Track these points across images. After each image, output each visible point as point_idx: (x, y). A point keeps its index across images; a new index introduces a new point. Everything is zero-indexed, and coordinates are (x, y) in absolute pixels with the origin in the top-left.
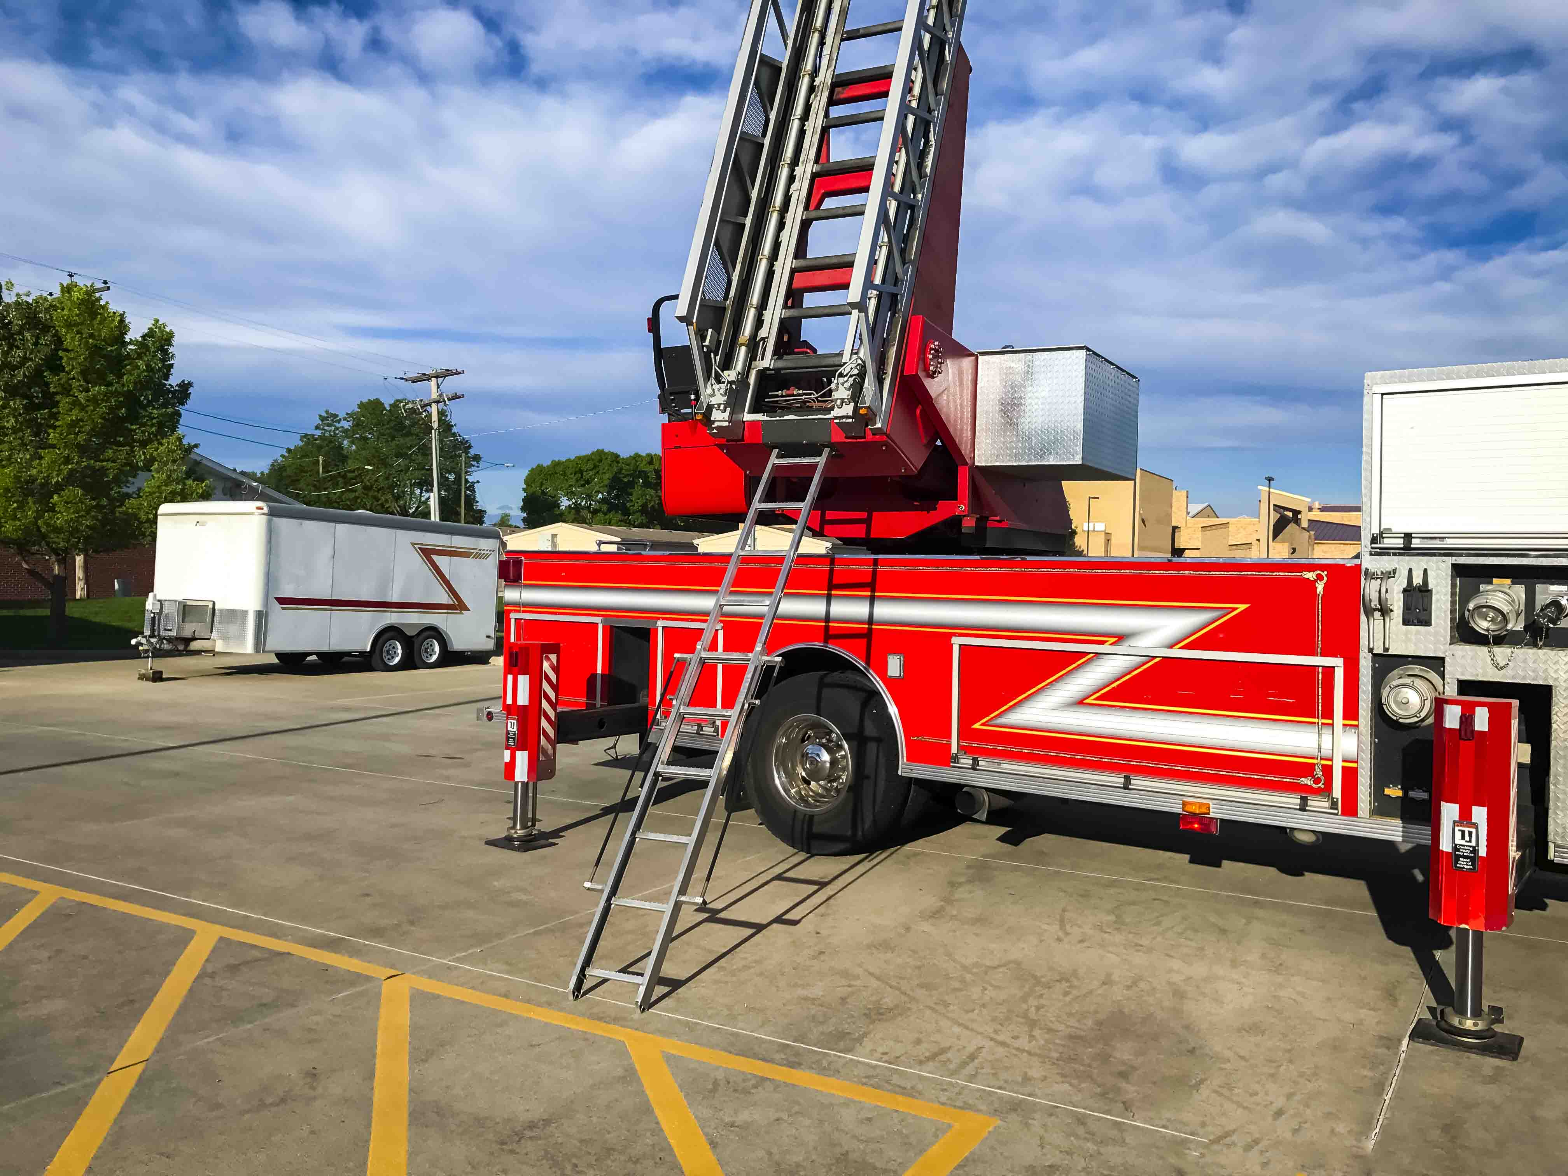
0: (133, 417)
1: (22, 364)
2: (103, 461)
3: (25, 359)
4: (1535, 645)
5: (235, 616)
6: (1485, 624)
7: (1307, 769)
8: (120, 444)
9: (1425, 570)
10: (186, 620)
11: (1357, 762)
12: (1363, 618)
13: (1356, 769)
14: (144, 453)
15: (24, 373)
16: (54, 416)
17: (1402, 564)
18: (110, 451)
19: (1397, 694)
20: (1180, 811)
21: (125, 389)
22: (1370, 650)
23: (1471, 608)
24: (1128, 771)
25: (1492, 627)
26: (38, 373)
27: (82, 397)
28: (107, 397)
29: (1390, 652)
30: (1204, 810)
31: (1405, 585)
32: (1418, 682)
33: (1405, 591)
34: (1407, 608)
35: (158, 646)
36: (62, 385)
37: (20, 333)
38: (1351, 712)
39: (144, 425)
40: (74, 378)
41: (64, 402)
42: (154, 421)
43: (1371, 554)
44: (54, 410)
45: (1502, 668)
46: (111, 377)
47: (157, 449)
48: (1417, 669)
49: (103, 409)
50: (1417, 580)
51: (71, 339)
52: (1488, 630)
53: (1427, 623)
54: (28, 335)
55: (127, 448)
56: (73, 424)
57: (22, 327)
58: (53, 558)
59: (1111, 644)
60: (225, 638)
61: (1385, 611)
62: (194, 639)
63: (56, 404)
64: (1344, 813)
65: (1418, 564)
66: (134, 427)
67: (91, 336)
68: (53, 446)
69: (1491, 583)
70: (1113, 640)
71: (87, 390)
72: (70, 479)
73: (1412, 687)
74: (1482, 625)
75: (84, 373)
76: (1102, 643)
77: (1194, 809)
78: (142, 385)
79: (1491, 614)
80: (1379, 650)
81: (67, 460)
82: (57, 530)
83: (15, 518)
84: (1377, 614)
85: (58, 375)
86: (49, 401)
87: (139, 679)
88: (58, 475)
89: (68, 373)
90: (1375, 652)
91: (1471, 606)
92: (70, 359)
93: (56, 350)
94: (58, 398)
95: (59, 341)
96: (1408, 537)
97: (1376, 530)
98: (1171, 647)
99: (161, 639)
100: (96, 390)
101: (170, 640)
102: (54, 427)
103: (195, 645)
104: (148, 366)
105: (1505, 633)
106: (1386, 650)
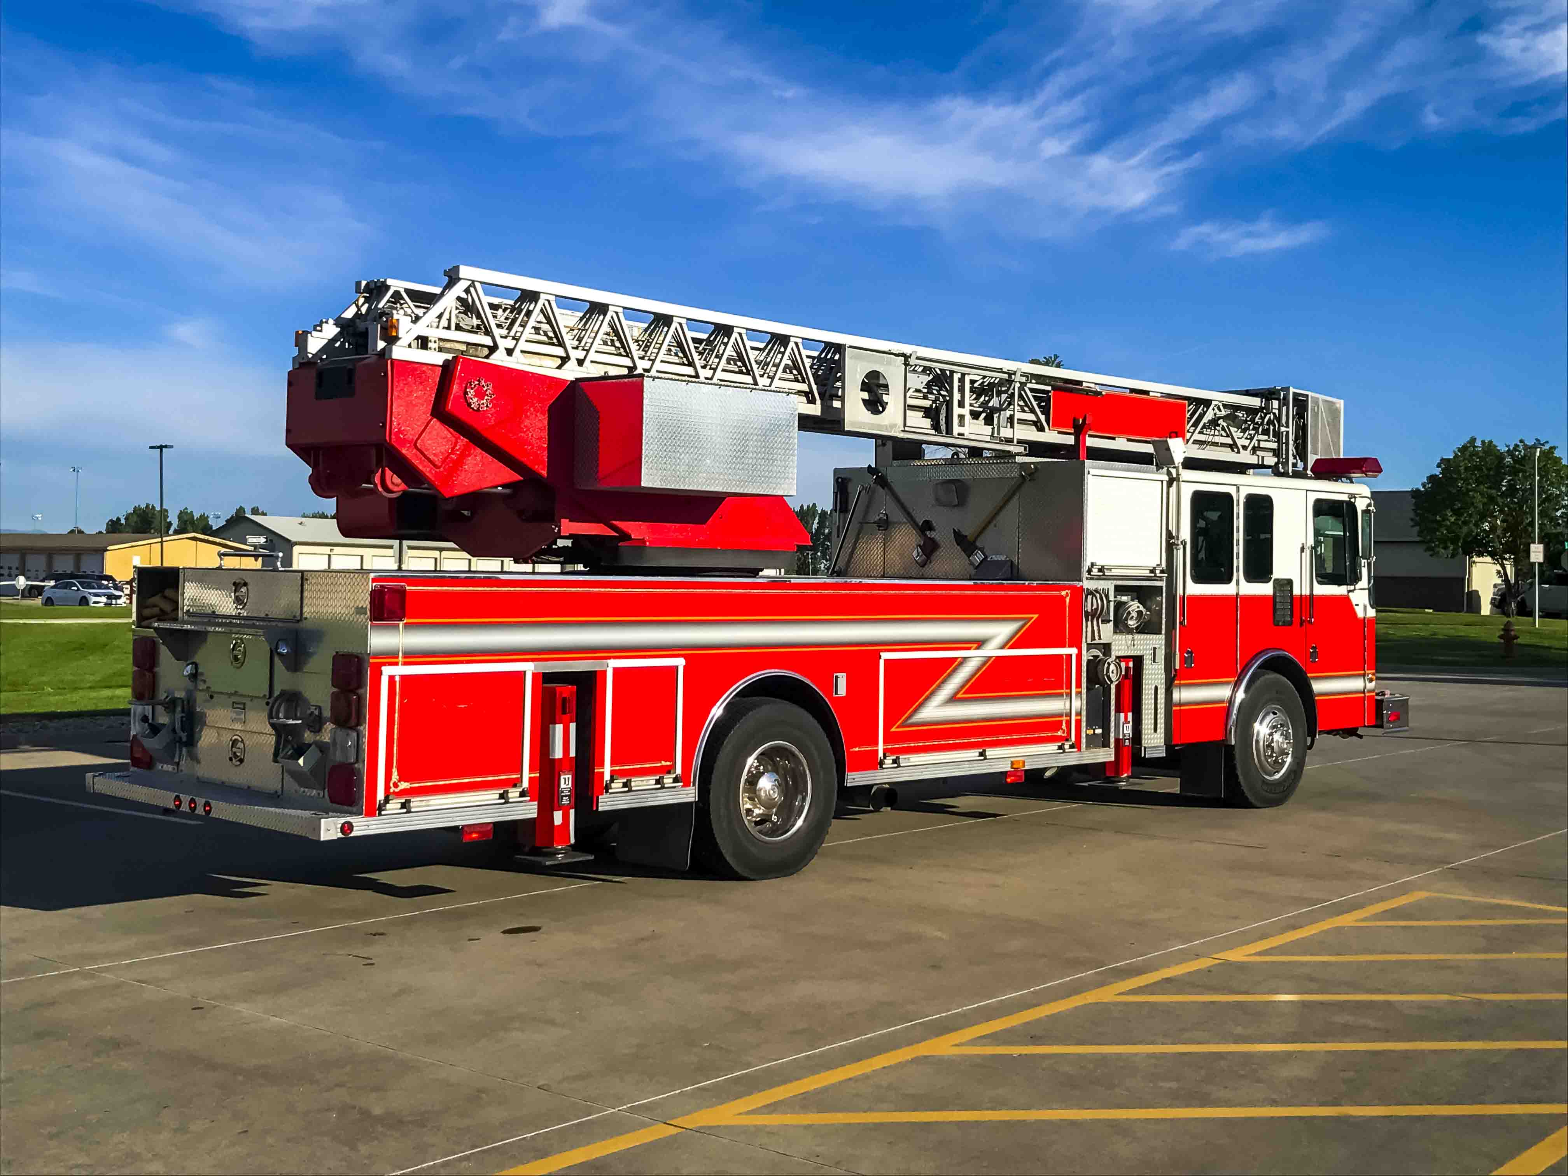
7: (1057, 726)
9: (1107, 589)
11: (1081, 715)
12: (1084, 621)
13: (1081, 720)
17: (1098, 585)
19: (1110, 668)
20: (1009, 769)
22: (1086, 641)
24: (984, 746)
30: (1022, 765)
38: (1079, 683)
43: (1087, 579)
45: (1129, 647)
59: (974, 649)
61: (1096, 616)
64: (1076, 750)
65: (1104, 585)
70: (975, 646)
76: (969, 649)
77: (1017, 766)
96: (1101, 568)
97: (1088, 564)
98: (1002, 648)
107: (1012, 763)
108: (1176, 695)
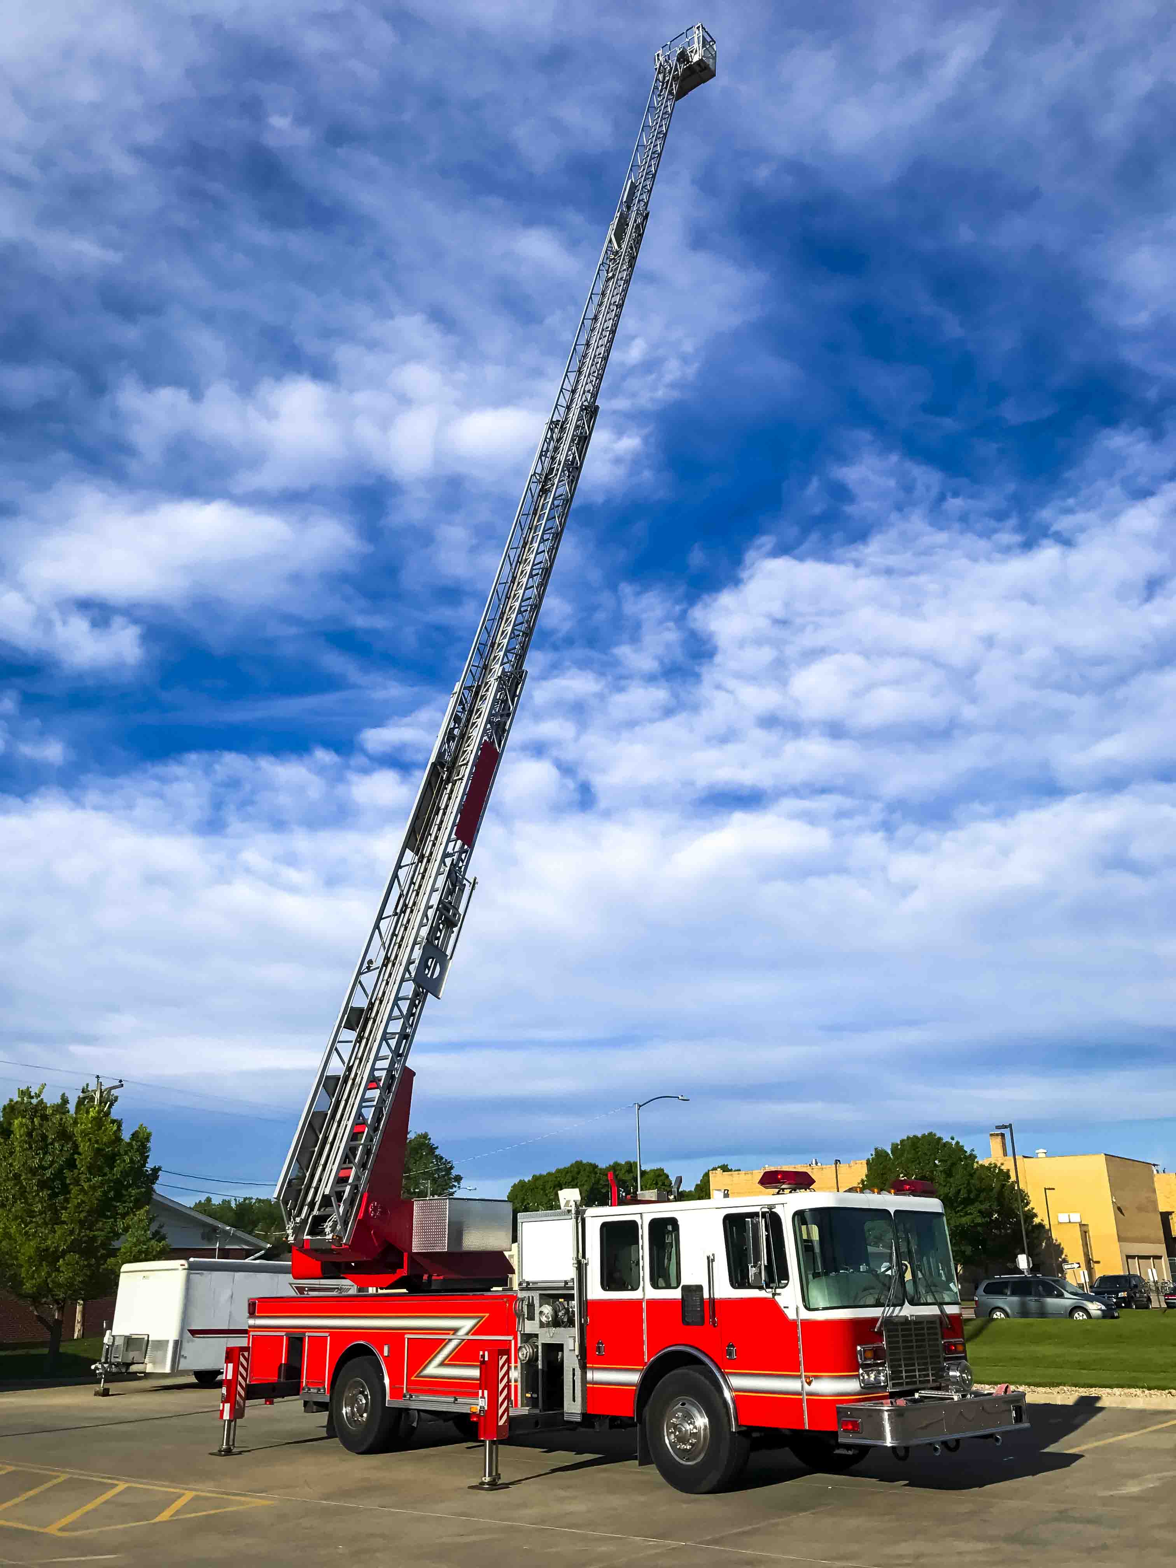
0: (119, 1197)
1: (50, 1166)
2: (97, 1230)
3: (53, 1162)
4: (560, 1326)
5: (161, 1345)
8: (110, 1218)
9: (532, 1297)
10: (129, 1349)
11: (517, 1383)
12: (518, 1318)
13: (518, 1386)
14: (123, 1223)
15: (51, 1172)
16: (67, 1200)
17: (527, 1294)
18: (101, 1223)
19: (522, 1351)
20: (469, 1412)
21: (115, 1177)
24: (456, 1395)
26: (60, 1171)
27: (86, 1186)
28: (102, 1184)
29: (525, 1333)
31: (527, 1303)
33: (527, 1306)
34: (528, 1313)
35: (108, 1370)
36: (75, 1179)
37: (52, 1144)
38: (516, 1360)
39: (125, 1202)
40: (82, 1173)
41: (74, 1190)
42: (132, 1198)
43: (519, 1291)
44: (68, 1196)
45: (551, 1337)
46: (107, 1170)
47: (132, 1219)
48: (531, 1340)
49: (99, 1193)
50: (531, 1301)
51: (84, 1147)
54: (57, 1145)
55: (113, 1220)
56: (79, 1205)
57: (54, 1140)
58: (55, 1307)
60: (154, 1362)
61: (523, 1315)
62: (133, 1363)
63: (69, 1192)
64: (515, 1407)
65: (531, 1294)
66: (118, 1204)
67: (97, 1142)
68: (64, 1223)
70: (453, 1332)
71: (89, 1180)
72: (72, 1248)
73: (525, 1348)
75: (90, 1169)
76: (448, 1334)
77: (473, 1410)
78: (125, 1174)
80: (522, 1332)
81: (72, 1232)
82: (59, 1286)
83: (33, 1278)
85: (72, 1171)
86: (65, 1190)
87: (95, 1395)
88: (64, 1244)
89: (80, 1170)
92: (81, 1160)
93: (73, 1154)
94: (71, 1187)
95: (76, 1147)
96: (528, 1283)
98: (468, 1334)
99: (111, 1364)
100: (98, 1179)
101: (118, 1365)
102: (66, 1209)
103: (134, 1368)
104: (131, 1160)
107: (471, 1408)
108: (589, 1375)
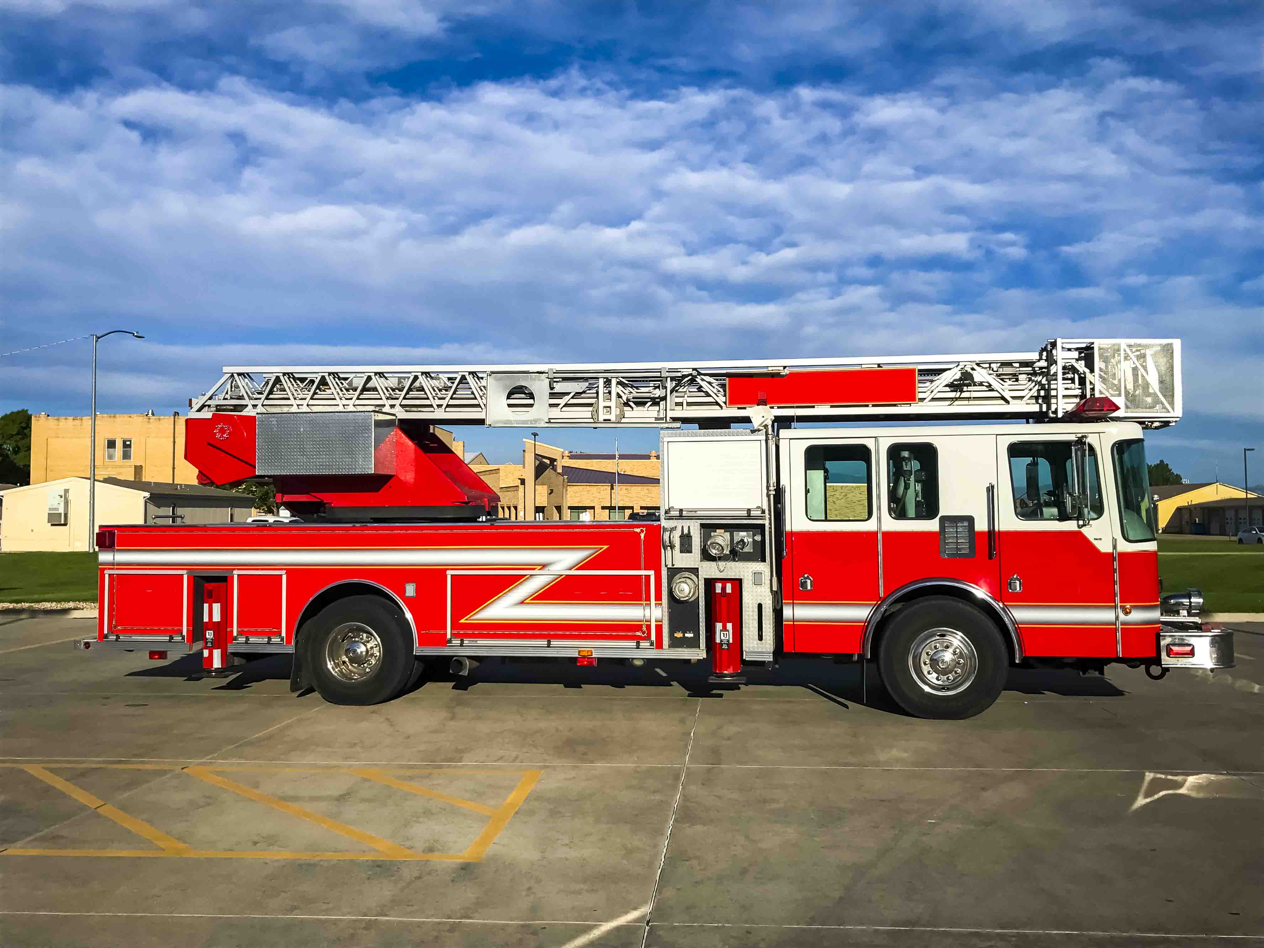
4: (734, 560)
6: (714, 551)
7: (639, 628)
9: (689, 527)
11: (662, 622)
12: (663, 551)
13: (662, 625)
17: (679, 524)
19: (679, 587)
20: (577, 656)
22: (666, 566)
23: (709, 544)
24: (549, 638)
25: (718, 553)
29: (675, 567)
30: (590, 654)
31: (680, 534)
32: (688, 581)
33: (680, 537)
34: (682, 545)
38: (658, 597)
43: (665, 519)
45: (722, 571)
48: (687, 574)
50: (686, 531)
52: (716, 554)
53: (690, 552)
59: (539, 570)
61: (672, 547)
64: (657, 648)
65: (686, 523)
69: (716, 532)
70: (540, 567)
73: (686, 583)
74: (714, 552)
76: (534, 569)
77: (585, 654)
79: (717, 547)
80: (670, 566)
84: (669, 548)
90: (668, 567)
91: (709, 543)
96: (681, 511)
97: (667, 508)
98: (570, 569)
105: (722, 555)
106: (673, 565)
107: (579, 652)
108: (787, 612)
